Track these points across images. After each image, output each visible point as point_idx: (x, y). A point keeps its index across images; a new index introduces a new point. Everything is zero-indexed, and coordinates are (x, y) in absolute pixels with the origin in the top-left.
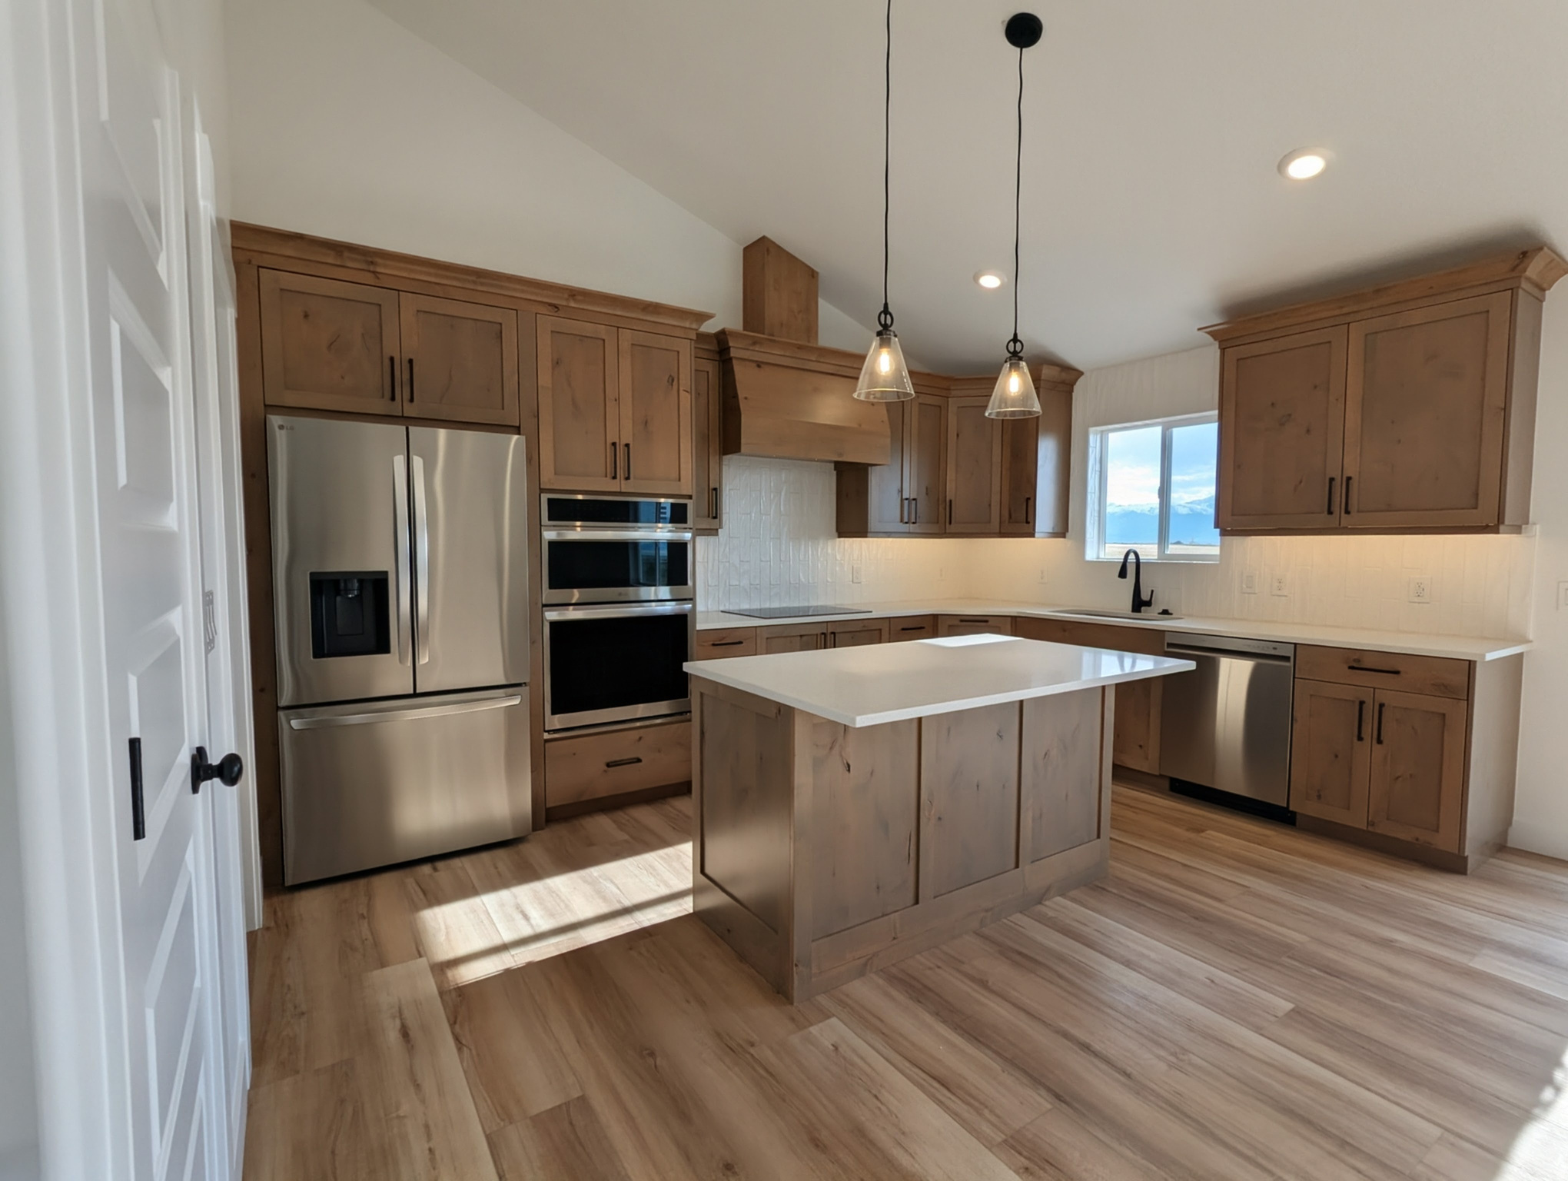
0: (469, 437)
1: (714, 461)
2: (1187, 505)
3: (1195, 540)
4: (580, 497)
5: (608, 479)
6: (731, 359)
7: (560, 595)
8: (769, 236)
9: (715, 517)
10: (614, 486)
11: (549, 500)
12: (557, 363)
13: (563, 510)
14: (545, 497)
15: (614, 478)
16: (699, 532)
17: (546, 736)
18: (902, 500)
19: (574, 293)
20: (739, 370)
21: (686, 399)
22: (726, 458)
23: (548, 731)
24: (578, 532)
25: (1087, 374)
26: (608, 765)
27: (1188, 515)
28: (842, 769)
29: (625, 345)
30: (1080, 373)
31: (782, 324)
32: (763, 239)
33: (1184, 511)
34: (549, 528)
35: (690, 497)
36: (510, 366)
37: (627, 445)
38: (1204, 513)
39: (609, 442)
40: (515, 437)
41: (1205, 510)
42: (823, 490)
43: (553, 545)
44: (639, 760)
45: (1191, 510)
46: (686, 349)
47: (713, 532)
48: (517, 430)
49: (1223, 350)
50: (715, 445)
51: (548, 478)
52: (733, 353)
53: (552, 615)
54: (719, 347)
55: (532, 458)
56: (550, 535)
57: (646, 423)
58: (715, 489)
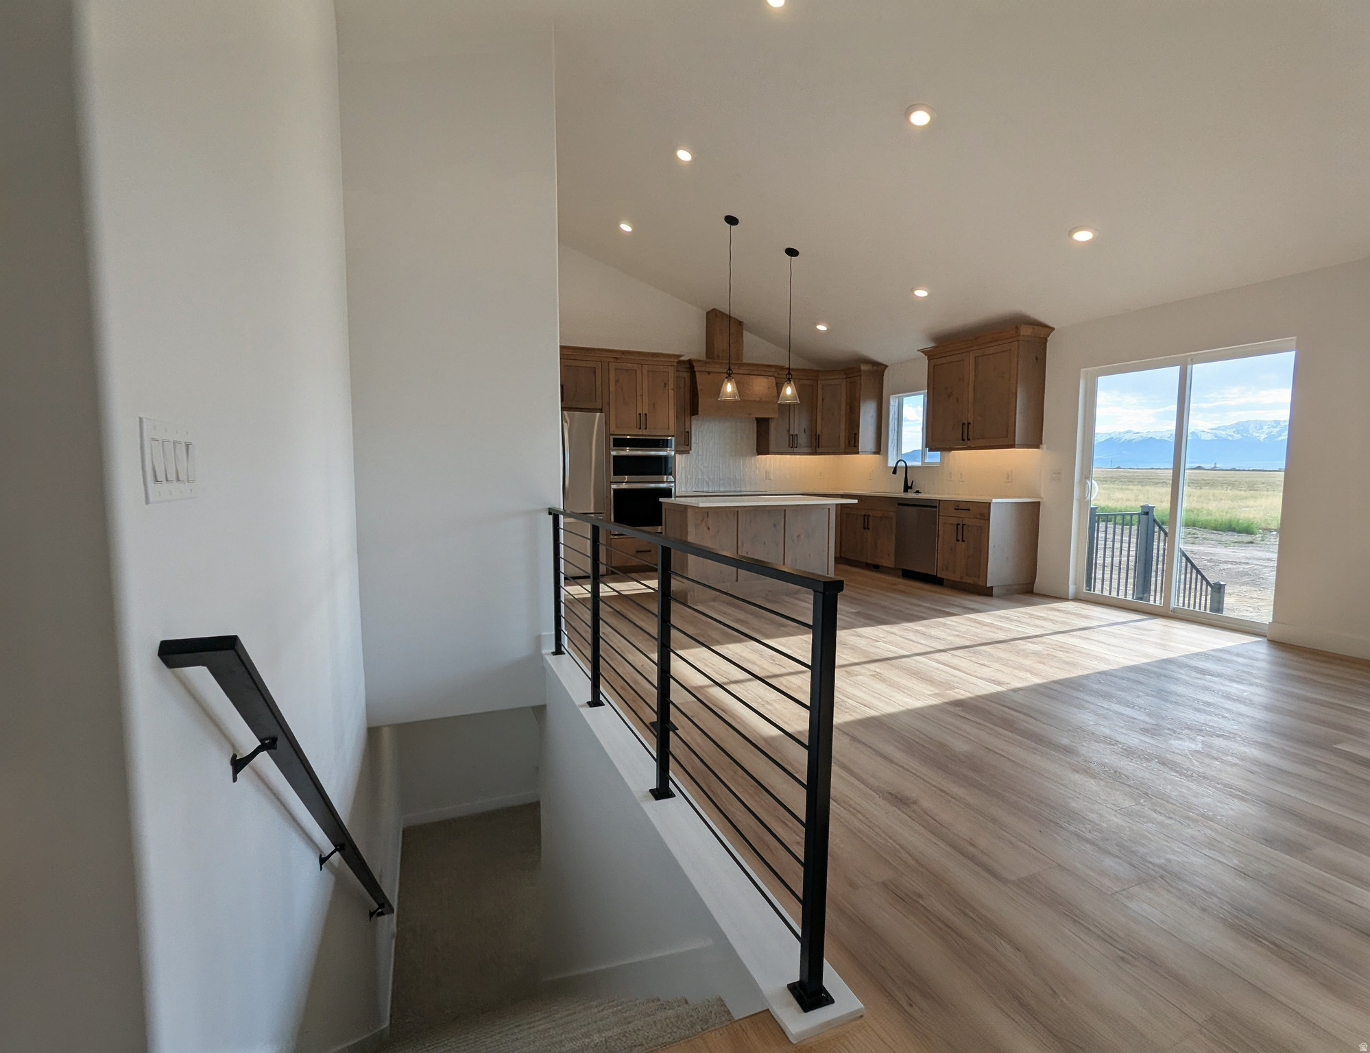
0: (577, 413)
1: (687, 419)
2: (1210, 431)
3: (1218, 466)
4: (628, 437)
5: (638, 429)
6: (695, 371)
7: (618, 478)
8: (716, 307)
9: (688, 445)
10: (640, 432)
11: (614, 439)
12: (617, 381)
13: (620, 443)
14: (612, 437)
15: (640, 428)
16: (677, 452)
17: (612, 537)
18: (789, 436)
19: (623, 352)
20: (698, 375)
21: (671, 392)
22: (693, 417)
23: (613, 535)
24: (627, 451)
25: (889, 367)
26: (637, 552)
27: (1212, 440)
28: (706, 528)
29: (645, 371)
30: (886, 366)
31: (723, 350)
32: (714, 310)
33: (1209, 437)
34: (613, 450)
35: (673, 436)
36: (599, 383)
37: (646, 414)
38: (1230, 439)
39: (638, 413)
40: (598, 414)
41: (1231, 436)
42: (751, 431)
43: (615, 457)
44: (650, 551)
45: (1216, 435)
46: (671, 371)
47: (687, 452)
48: (601, 411)
49: (929, 360)
50: (688, 412)
51: (613, 429)
52: (696, 369)
53: (614, 486)
54: (690, 366)
55: (607, 423)
56: (614, 453)
57: (654, 404)
58: (688, 432)
